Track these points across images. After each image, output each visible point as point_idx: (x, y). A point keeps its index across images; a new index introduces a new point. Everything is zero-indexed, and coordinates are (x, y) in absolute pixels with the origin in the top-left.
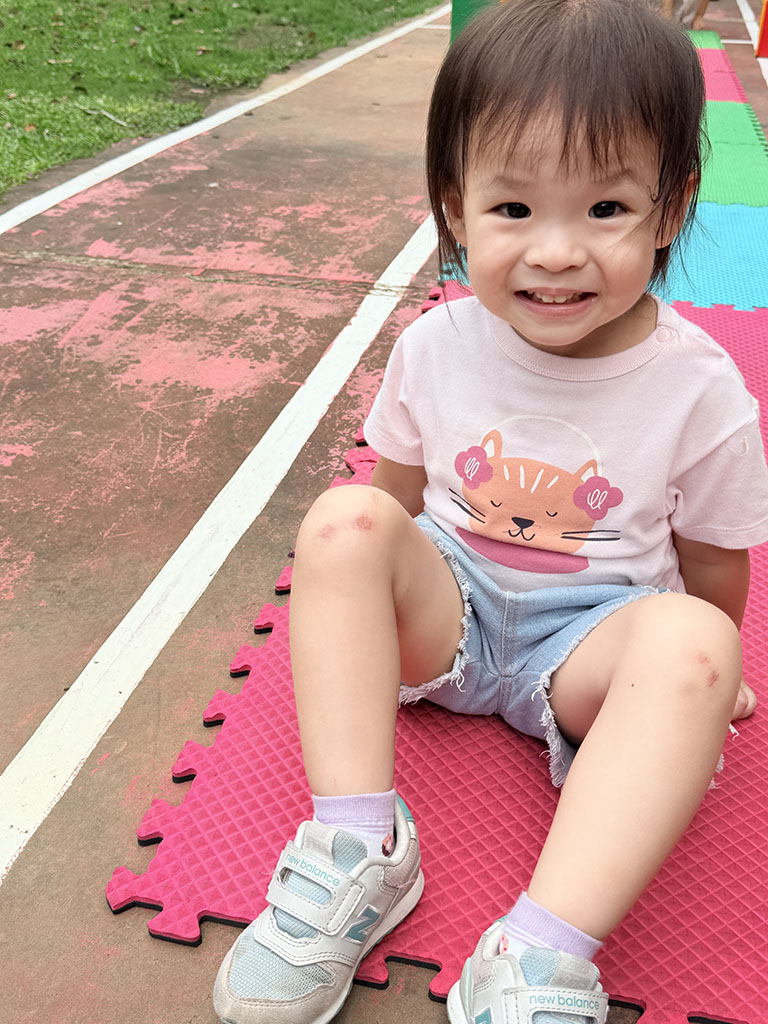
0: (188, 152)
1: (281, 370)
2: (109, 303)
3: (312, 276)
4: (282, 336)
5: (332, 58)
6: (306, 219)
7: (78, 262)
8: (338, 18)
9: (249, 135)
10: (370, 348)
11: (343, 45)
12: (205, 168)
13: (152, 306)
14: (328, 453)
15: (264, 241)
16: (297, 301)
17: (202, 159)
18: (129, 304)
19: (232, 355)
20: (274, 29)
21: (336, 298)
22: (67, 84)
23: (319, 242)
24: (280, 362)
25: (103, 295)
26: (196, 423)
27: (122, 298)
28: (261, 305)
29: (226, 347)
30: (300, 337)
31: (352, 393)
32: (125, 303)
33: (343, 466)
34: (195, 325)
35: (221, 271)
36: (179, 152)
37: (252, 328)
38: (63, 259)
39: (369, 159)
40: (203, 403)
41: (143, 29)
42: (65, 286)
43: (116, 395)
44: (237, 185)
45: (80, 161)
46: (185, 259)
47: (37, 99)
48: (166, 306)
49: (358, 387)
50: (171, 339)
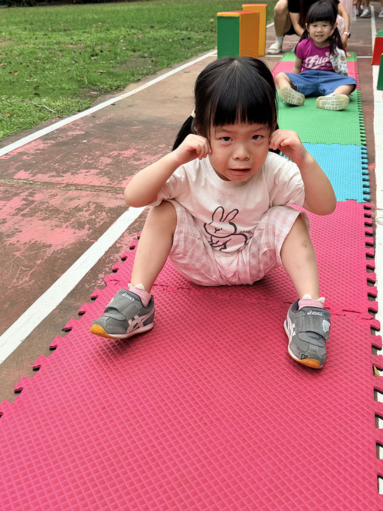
0: (78, 125)
1: (88, 234)
2: (17, 202)
3: (117, 186)
4: (93, 217)
5: (162, 74)
6: (124, 157)
7: (9, 182)
8: (172, 53)
9: (110, 115)
10: (133, 222)
11: (169, 66)
12: (84, 133)
13: (36, 203)
14: (98, 276)
15: (100, 169)
16: (106, 199)
17: (83, 128)
18: (26, 202)
19: (67, 227)
20: (140, 59)
22: (32, 92)
23: (126, 169)
24: (89, 230)
25: (15, 198)
26: (38, 262)
27: (23, 199)
28: (88, 201)
29: (65, 223)
30: (102, 217)
31: (118, 245)
32: (24, 202)
33: (103, 283)
34: (54, 212)
35: (75, 185)
36: (74, 125)
37: (81, 213)
38: (2, 181)
39: (164, 126)
40: (45, 252)
41: (76, 62)
43: (5, 249)
44: (96, 141)
45: (25, 131)
46: (59, 179)
47: (15, 100)
48: (42, 203)
49: (122, 242)
50: (40, 220)
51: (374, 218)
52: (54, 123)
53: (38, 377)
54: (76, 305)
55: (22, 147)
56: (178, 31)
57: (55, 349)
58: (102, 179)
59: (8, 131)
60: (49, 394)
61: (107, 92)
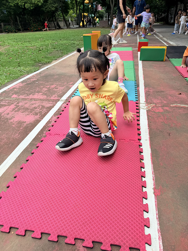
0: (34, 77)
2: (13, 106)
3: (49, 99)
4: (41, 110)
5: (64, 57)
6: (51, 88)
7: (10, 99)
8: (68, 49)
9: (46, 72)
10: (56, 112)
11: (67, 54)
12: (37, 79)
13: (20, 106)
14: (43, 132)
15: (43, 93)
16: (46, 104)
18: (16, 106)
19: (31, 115)
20: (57, 52)
21: (52, 102)
22: (17, 65)
23: (53, 92)
24: (39, 116)
25: (12, 105)
26: (21, 128)
27: (15, 105)
28: (39, 105)
29: (31, 113)
30: (44, 111)
31: (50, 121)
32: (15, 106)
33: (45, 135)
34: (27, 109)
35: (34, 99)
37: (36, 109)
38: (7, 99)
39: (66, 76)
40: (24, 124)
41: (33, 53)
42: (6, 104)
43: (9, 124)
44: (41, 82)
45: (15, 80)
46: (28, 97)
47: (11, 68)
48: (22, 106)
49: (52, 119)
50: (21, 112)
51: (139, 107)
52: (26, 76)
53: (22, 171)
54: (35, 143)
55: (14, 86)
56: (70, 41)
57: (28, 161)
58: (44, 96)
59: (9, 80)
60: (26, 178)
61: (45, 64)
